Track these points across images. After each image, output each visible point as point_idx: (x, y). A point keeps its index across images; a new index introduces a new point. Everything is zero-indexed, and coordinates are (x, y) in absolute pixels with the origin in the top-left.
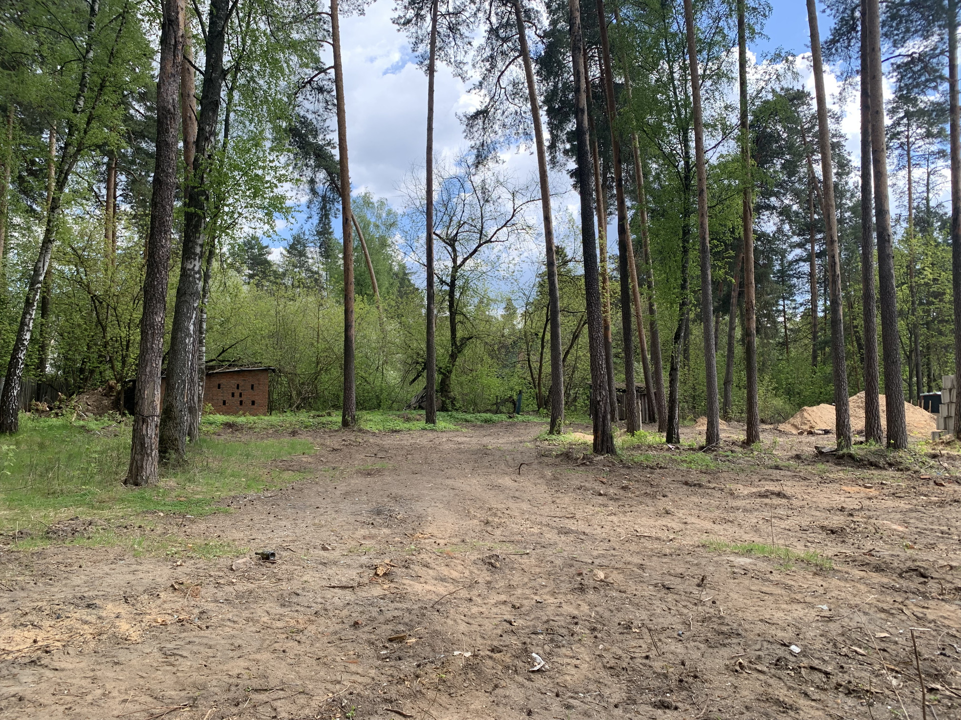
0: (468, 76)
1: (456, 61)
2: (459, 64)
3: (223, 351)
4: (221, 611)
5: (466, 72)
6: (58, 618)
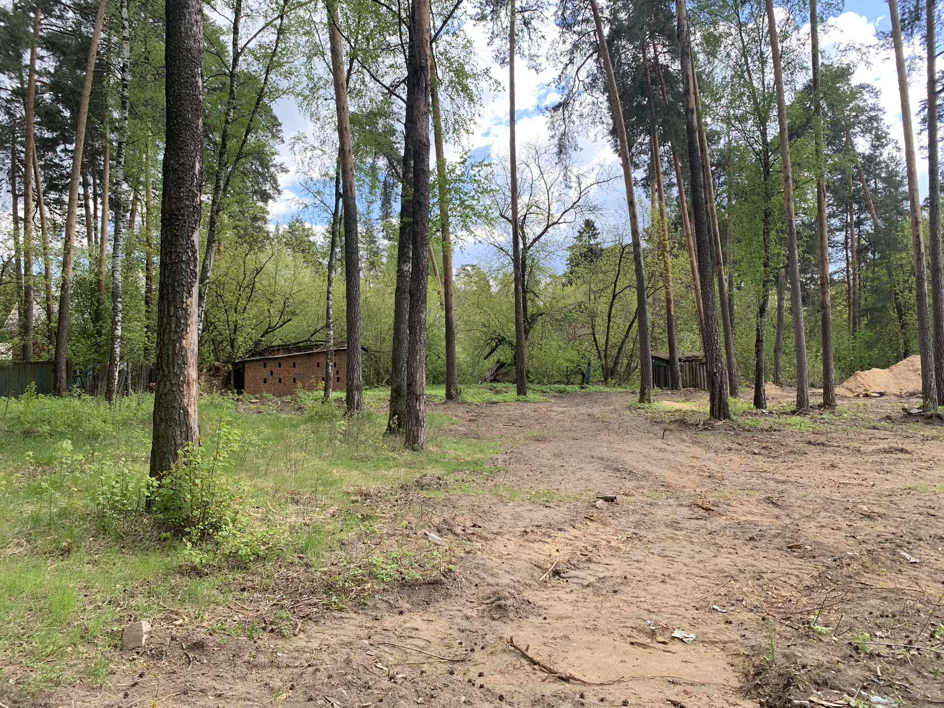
3: (316, 332)
4: (643, 533)
5: (540, 65)
6: (550, 537)
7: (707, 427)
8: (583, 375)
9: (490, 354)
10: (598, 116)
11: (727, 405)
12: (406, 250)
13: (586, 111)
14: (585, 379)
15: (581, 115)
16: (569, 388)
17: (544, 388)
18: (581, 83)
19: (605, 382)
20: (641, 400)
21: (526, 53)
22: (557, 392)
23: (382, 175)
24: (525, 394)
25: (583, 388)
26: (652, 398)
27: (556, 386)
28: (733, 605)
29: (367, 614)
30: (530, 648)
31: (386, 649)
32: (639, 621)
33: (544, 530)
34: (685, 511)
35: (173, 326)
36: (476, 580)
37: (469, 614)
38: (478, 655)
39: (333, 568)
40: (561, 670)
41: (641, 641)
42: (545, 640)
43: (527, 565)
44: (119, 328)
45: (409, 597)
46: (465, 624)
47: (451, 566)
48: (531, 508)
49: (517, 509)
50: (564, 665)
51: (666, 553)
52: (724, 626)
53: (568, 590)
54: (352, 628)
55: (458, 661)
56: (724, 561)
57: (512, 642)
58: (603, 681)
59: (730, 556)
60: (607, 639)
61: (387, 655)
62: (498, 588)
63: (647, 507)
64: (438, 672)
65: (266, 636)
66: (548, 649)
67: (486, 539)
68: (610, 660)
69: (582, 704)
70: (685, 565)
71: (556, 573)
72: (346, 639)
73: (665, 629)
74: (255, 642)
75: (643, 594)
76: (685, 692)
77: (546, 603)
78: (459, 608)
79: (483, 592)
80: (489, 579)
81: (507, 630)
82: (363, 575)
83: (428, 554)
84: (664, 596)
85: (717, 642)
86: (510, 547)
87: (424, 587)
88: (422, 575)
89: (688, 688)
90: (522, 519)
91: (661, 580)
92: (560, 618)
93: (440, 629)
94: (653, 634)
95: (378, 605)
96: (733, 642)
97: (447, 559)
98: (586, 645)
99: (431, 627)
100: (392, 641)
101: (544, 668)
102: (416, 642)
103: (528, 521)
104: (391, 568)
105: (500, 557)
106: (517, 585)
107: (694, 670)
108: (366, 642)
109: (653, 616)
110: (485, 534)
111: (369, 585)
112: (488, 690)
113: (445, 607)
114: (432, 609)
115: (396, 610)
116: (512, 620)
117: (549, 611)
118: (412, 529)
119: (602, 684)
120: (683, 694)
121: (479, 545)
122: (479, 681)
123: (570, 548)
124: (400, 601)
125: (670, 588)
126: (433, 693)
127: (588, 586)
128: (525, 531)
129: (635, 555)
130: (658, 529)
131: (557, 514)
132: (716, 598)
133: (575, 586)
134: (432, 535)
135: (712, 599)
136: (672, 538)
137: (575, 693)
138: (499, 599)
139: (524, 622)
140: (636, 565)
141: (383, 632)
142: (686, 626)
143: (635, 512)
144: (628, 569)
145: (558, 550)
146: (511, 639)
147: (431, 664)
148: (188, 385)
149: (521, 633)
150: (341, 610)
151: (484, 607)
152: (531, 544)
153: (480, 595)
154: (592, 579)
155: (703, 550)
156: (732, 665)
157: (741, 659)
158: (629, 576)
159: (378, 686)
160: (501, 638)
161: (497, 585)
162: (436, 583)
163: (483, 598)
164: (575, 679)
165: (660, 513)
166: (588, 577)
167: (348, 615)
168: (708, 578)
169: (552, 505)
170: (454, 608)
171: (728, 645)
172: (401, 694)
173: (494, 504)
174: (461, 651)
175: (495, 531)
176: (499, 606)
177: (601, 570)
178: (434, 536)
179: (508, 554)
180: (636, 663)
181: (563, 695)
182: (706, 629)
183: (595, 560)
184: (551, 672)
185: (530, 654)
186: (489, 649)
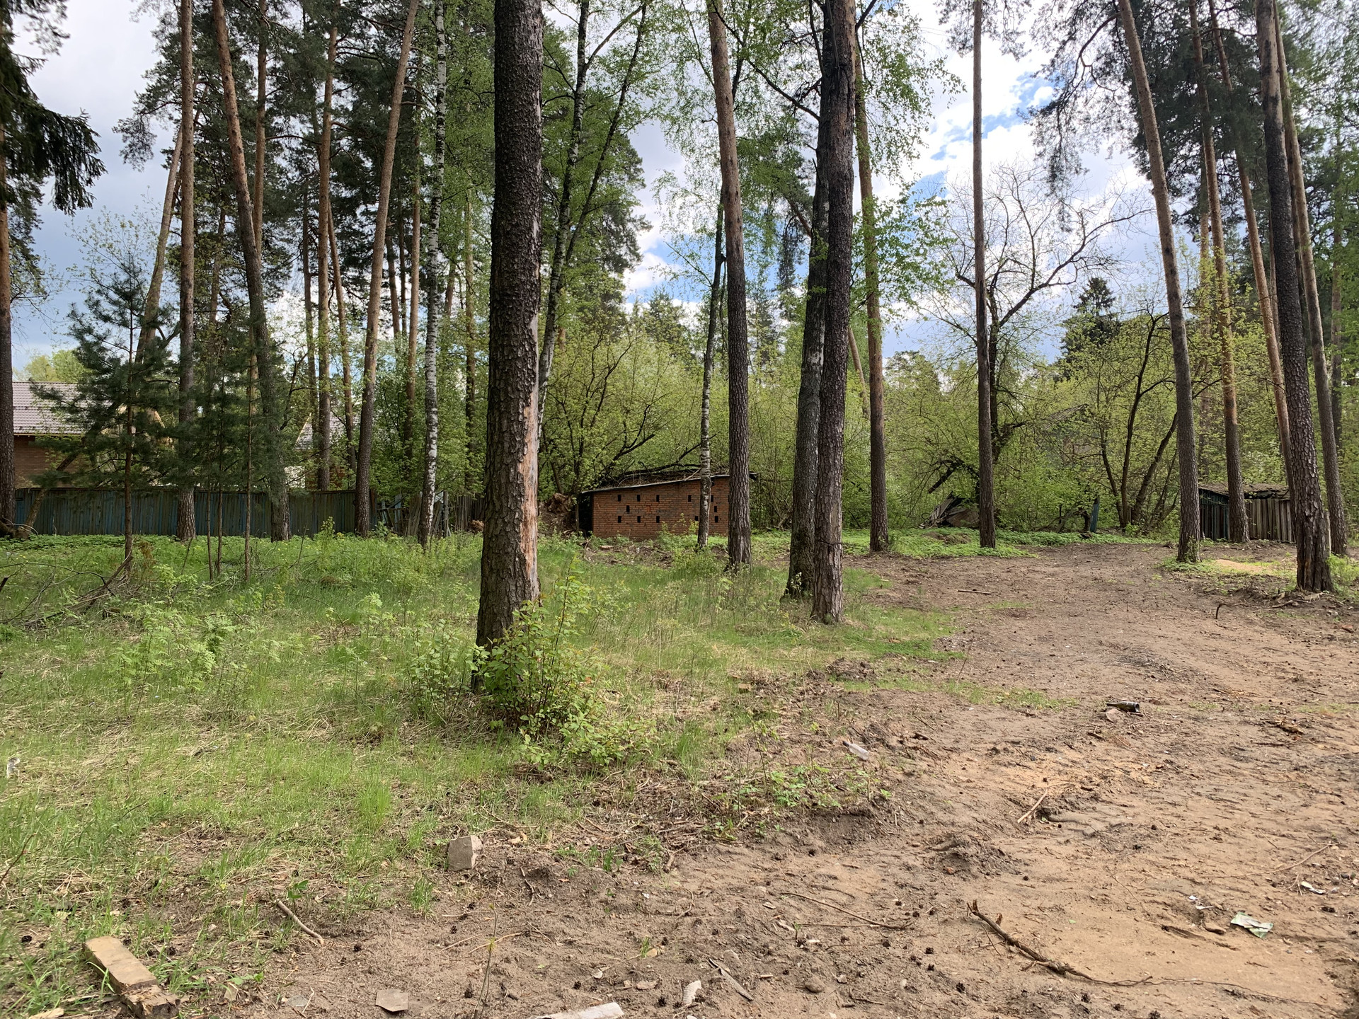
0: (1025, 49)
1: (1005, 32)
2: (1008, 36)
3: (686, 453)
4: (1182, 762)
5: (1022, 46)
6: (1033, 759)
7: (1291, 601)
8: (1087, 518)
9: (938, 485)
10: (1115, 118)
11: (1328, 568)
12: (815, 334)
13: (1094, 113)
14: (1089, 524)
15: (1087, 119)
16: (1063, 537)
17: (1023, 537)
18: (1088, 69)
19: (1122, 528)
20: (1181, 558)
21: (1000, 30)
22: (1043, 543)
23: (780, 225)
24: (993, 546)
25: (1085, 537)
26: (1198, 554)
27: (1043, 534)
28: (1336, 884)
29: (763, 850)
30: (1004, 920)
31: (792, 902)
32: (1177, 896)
33: (1023, 749)
34: (1253, 732)
35: (506, 445)
36: (921, 815)
37: (911, 863)
38: (924, 922)
39: (716, 783)
40: (1051, 957)
41: (1180, 925)
42: (1026, 910)
43: (998, 798)
44: (435, 447)
45: (823, 831)
46: (905, 876)
47: (884, 793)
48: (1003, 715)
49: (982, 716)
50: (1057, 950)
51: (1220, 795)
52: (1320, 915)
53: (1062, 840)
54: (743, 868)
55: (895, 928)
56: (1320, 813)
57: (976, 908)
58: (1118, 980)
59: (1331, 807)
60: (1124, 918)
61: (792, 910)
62: (954, 829)
63: (1189, 723)
64: (867, 941)
65: (627, 868)
66: (1031, 924)
67: (934, 756)
68: (1129, 950)
69: (1086, 1011)
70: (1254, 815)
71: (1043, 813)
72: (735, 882)
73: (1219, 911)
74: (614, 876)
75: (1183, 855)
76: (1253, 1009)
77: (1028, 856)
78: (898, 853)
79: (931, 833)
80: (940, 815)
81: (969, 891)
82: (756, 794)
83: (850, 773)
84: (1218, 860)
85: (1308, 939)
86: (971, 771)
87: (845, 818)
88: (841, 802)
89: (1259, 1005)
90: (989, 731)
91: (1212, 836)
92: (1049, 880)
93: (868, 880)
94: (1199, 917)
95: (779, 839)
96: (1335, 941)
97: (877, 781)
98: (1091, 923)
99: (855, 877)
100: (801, 891)
101: (1024, 951)
102: (834, 895)
103: (1000, 734)
104: (798, 788)
105: (956, 784)
106: (982, 826)
107: (1268, 978)
108: (764, 889)
109: (1198, 889)
110: (932, 749)
111: (766, 810)
112: (941, 974)
113: (876, 850)
114: (856, 852)
115: (804, 848)
116: (975, 877)
117: (1033, 868)
118: (825, 735)
119: (1116, 984)
120: (1249, 1013)
121: (924, 765)
122: (927, 960)
123: (1065, 777)
124: (810, 836)
125: (1228, 849)
126: (859, 969)
127: (1093, 835)
128: (994, 749)
129: (1169, 795)
130: (1208, 758)
131: (1043, 727)
132: (1307, 871)
133: (1072, 835)
134: (854, 745)
135: (1299, 871)
136: (1231, 772)
137: (1075, 993)
138: (955, 845)
139: (993, 881)
140: (1171, 809)
141: (787, 878)
142: (1256, 909)
143: (1169, 729)
144: (1158, 814)
145: (1045, 780)
146: (975, 904)
147: (856, 928)
148: (525, 524)
149: (988, 897)
150: (728, 841)
151: (933, 854)
152: (1003, 769)
153: (927, 837)
154: (1100, 826)
155: (1284, 794)
156: (1333, 977)
157: (1349, 967)
158: (1159, 825)
159: (782, 951)
160: (958, 901)
161: (953, 824)
162: (862, 814)
163: (931, 841)
164: (1075, 973)
165: (1211, 733)
166: (1094, 822)
167: (737, 850)
168: (1293, 838)
169: (1036, 712)
170: (889, 853)
171: (1326, 946)
172: (814, 966)
173: (947, 707)
174: (899, 914)
175: (949, 746)
176: (956, 855)
177: (1114, 813)
178: (857, 747)
179: (969, 781)
180: (1172, 958)
181: (1055, 994)
182: (1289, 917)
183: (1104, 797)
184: (1035, 957)
185: (1003, 928)
186: (941, 916)
